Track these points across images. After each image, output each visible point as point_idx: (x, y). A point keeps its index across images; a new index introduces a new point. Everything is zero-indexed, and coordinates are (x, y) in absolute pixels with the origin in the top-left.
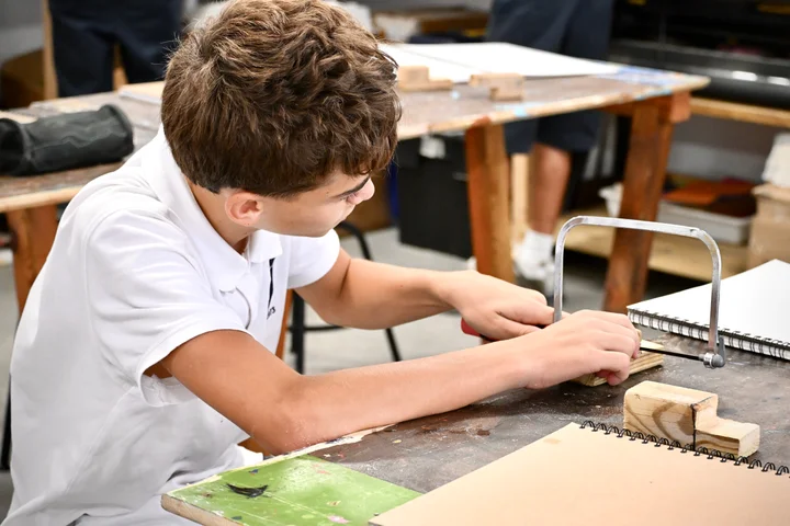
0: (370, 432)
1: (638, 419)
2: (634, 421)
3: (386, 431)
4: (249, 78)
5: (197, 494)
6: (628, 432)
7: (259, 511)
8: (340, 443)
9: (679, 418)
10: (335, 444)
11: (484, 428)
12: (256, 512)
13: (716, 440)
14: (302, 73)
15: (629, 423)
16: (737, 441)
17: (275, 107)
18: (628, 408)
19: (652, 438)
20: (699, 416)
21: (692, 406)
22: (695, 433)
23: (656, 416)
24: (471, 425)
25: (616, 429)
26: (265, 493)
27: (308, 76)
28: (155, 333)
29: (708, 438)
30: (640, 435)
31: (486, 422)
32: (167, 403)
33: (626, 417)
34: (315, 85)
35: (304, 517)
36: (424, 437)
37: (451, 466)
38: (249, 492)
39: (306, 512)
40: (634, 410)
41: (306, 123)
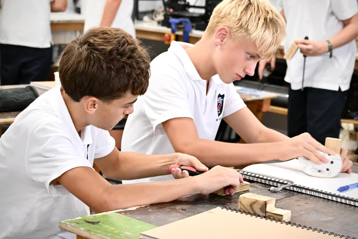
0: (139, 207)
1: (244, 206)
2: (243, 207)
3: (145, 207)
4: (103, 49)
5: (73, 222)
6: (240, 211)
7: (98, 229)
8: (128, 210)
9: (260, 206)
10: (126, 210)
11: (184, 208)
12: (96, 229)
13: (274, 215)
14: (122, 49)
15: (240, 208)
16: (282, 216)
17: (112, 60)
18: (240, 202)
19: (249, 213)
20: (268, 205)
21: (265, 202)
22: (266, 212)
23: (251, 205)
24: (178, 207)
25: (235, 210)
26: (99, 224)
27: (124, 50)
28: (56, 167)
29: (271, 214)
30: (245, 212)
31: (184, 207)
32: (57, 196)
33: (239, 206)
34: (127, 54)
35: (115, 232)
36: (160, 210)
37: (171, 219)
38: (93, 223)
39: (115, 230)
40: (243, 203)
41: (123, 67)
